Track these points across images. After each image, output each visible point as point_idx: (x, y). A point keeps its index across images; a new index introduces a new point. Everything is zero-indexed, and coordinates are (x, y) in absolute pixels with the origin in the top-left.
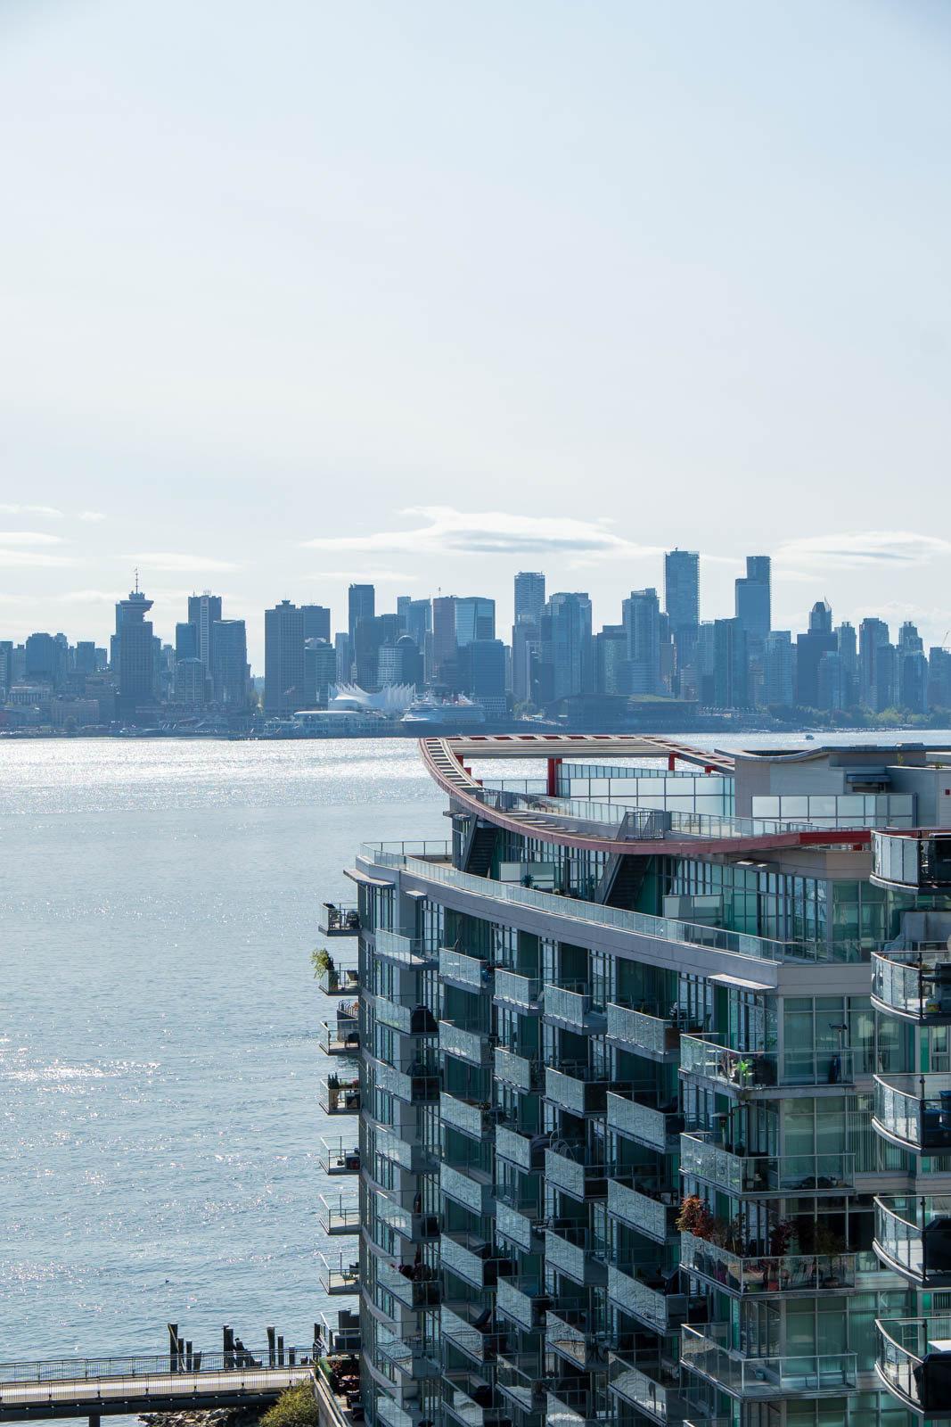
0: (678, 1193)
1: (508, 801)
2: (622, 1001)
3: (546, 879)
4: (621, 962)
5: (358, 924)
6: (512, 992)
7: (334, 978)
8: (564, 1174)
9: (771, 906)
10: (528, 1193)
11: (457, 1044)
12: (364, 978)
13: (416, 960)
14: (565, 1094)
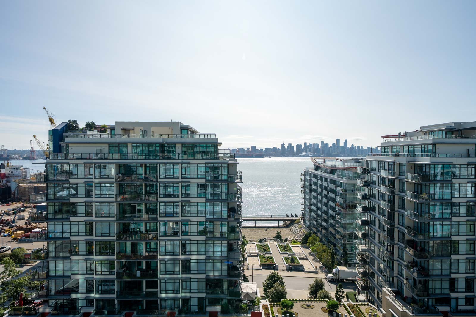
0: (336, 202)
1: (320, 164)
2: (331, 183)
3: (323, 171)
4: (331, 180)
5: (304, 175)
6: (320, 182)
7: (302, 180)
8: (325, 200)
9: (346, 174)
10: (321, 202)
11: (314, 187)
12: (305, 181)
13: (310, 179)
14: (325, 192)
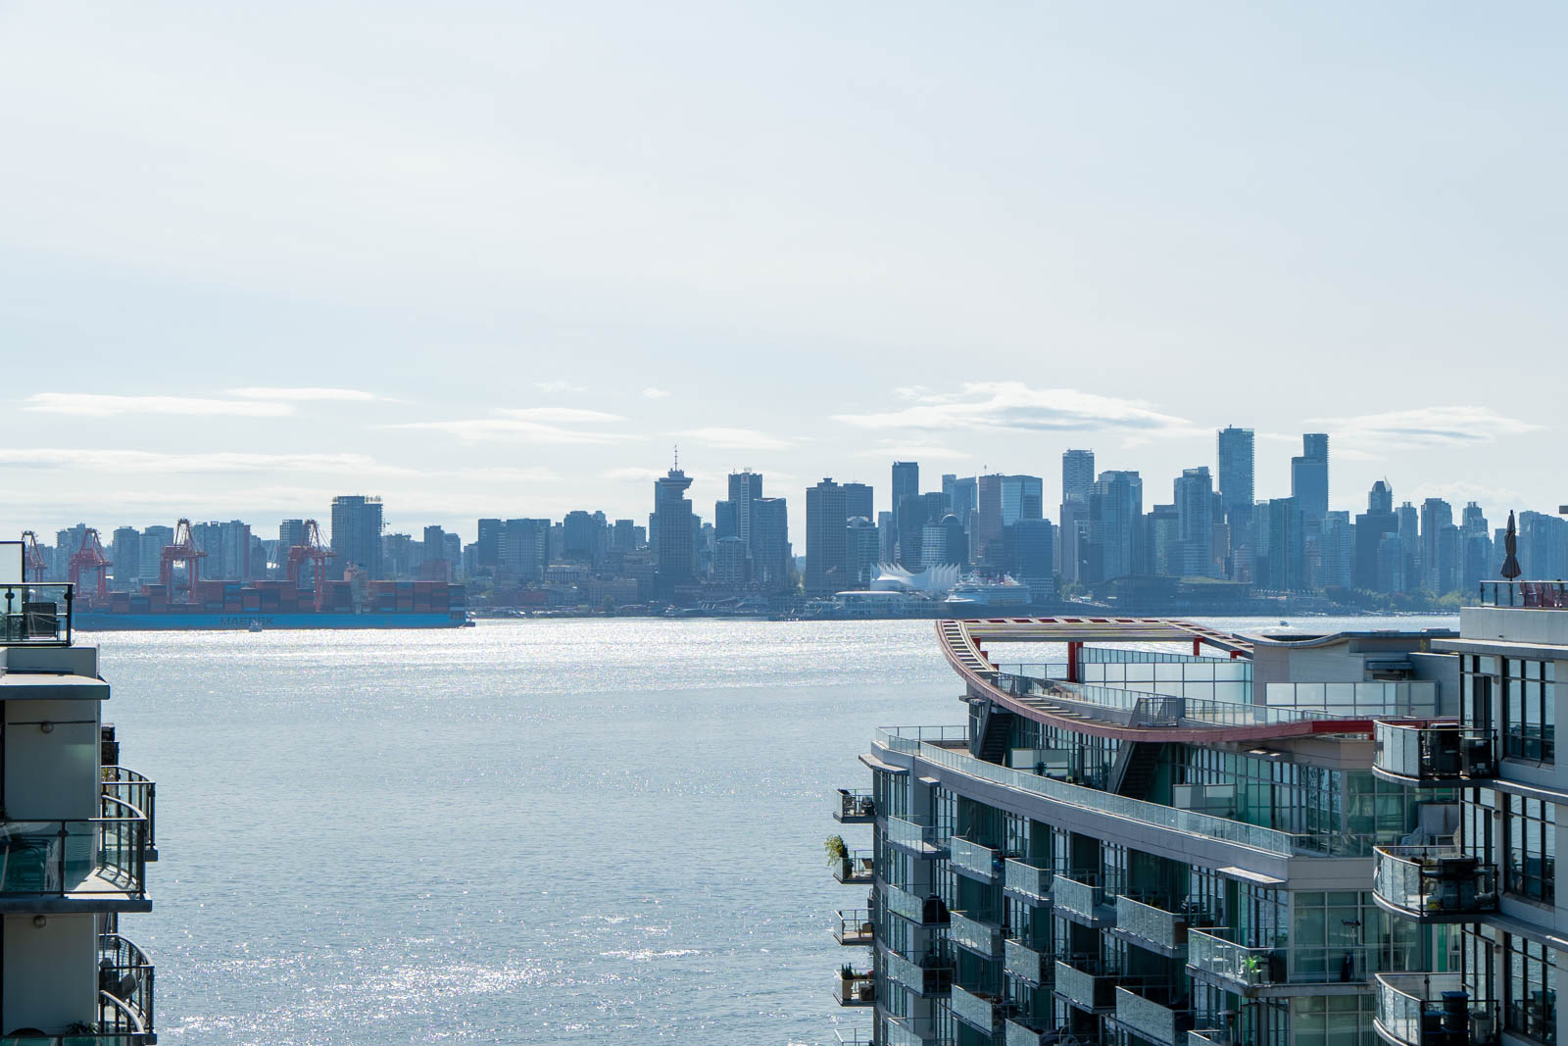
1: (1024, 685)
2: (1134, 894)
3: (1059, 767)
4: (1133, 854)
5: (873, 811)
6: (1022, 883)
7: (848, 868)
9: (1285, 796)
11: (967, 935)
12: (880, 864)
13: (929, 848)
14: (1075, 988)
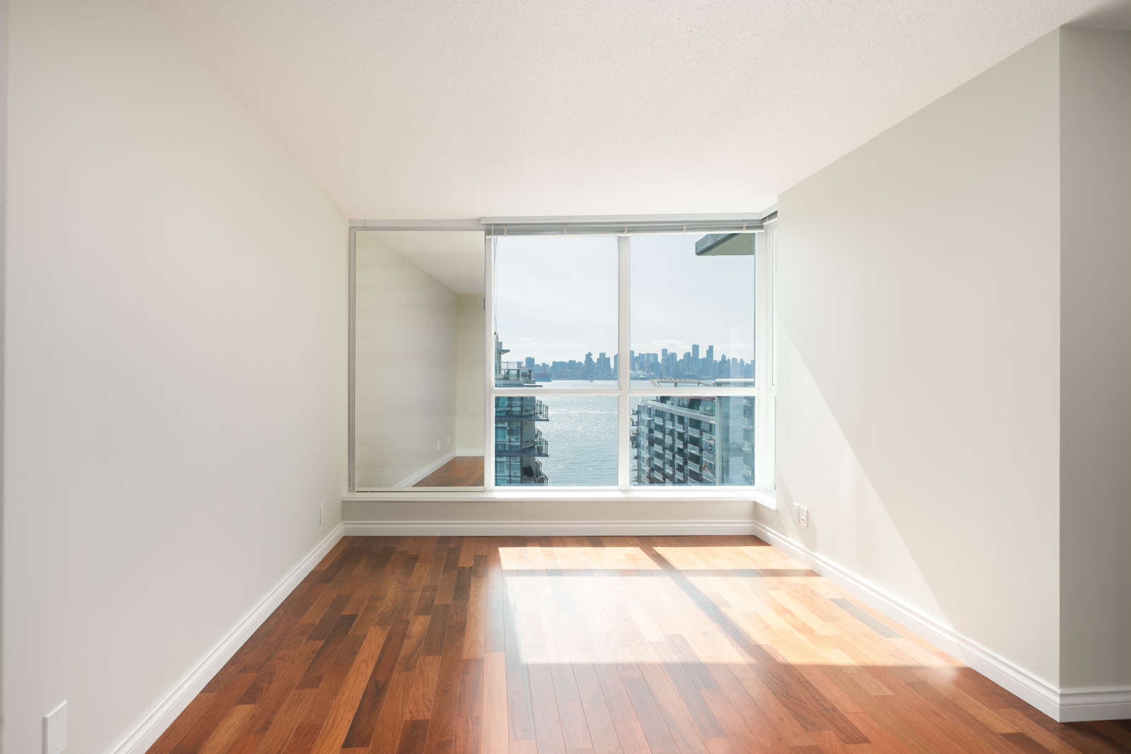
0: (701, 464)
2: (690, 426)
3: (676, 404)
4: (690, 419)
6: (669, 426)
7: (633, 423)
8: (679, 460)
10: (672, 464)
11: (658, 435)
12: (639, 423)
13: (650, 419)
14: (679, 444)
